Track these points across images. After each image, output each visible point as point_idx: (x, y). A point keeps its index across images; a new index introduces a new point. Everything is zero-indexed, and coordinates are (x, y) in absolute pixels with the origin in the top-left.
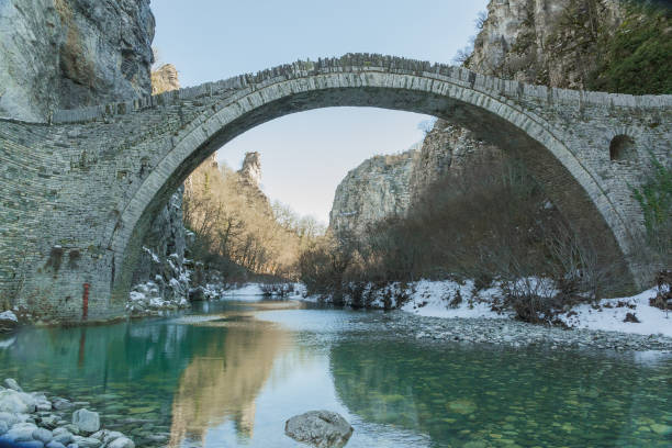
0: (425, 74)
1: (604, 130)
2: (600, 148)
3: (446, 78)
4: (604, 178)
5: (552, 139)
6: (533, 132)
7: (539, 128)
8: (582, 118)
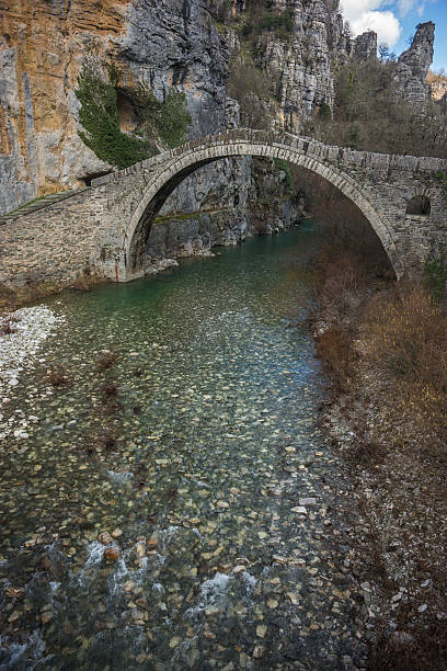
0: (275, 144)
1: (405, 191)
2: (398, 206)
3: (287, 147)
4: (397, 231)
5: (360, 198)
6: (347, 191)
7: (351, 188)
8: (387, 180)
